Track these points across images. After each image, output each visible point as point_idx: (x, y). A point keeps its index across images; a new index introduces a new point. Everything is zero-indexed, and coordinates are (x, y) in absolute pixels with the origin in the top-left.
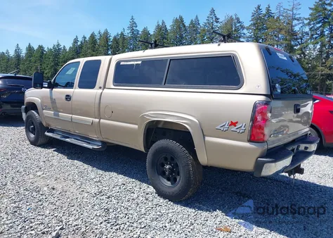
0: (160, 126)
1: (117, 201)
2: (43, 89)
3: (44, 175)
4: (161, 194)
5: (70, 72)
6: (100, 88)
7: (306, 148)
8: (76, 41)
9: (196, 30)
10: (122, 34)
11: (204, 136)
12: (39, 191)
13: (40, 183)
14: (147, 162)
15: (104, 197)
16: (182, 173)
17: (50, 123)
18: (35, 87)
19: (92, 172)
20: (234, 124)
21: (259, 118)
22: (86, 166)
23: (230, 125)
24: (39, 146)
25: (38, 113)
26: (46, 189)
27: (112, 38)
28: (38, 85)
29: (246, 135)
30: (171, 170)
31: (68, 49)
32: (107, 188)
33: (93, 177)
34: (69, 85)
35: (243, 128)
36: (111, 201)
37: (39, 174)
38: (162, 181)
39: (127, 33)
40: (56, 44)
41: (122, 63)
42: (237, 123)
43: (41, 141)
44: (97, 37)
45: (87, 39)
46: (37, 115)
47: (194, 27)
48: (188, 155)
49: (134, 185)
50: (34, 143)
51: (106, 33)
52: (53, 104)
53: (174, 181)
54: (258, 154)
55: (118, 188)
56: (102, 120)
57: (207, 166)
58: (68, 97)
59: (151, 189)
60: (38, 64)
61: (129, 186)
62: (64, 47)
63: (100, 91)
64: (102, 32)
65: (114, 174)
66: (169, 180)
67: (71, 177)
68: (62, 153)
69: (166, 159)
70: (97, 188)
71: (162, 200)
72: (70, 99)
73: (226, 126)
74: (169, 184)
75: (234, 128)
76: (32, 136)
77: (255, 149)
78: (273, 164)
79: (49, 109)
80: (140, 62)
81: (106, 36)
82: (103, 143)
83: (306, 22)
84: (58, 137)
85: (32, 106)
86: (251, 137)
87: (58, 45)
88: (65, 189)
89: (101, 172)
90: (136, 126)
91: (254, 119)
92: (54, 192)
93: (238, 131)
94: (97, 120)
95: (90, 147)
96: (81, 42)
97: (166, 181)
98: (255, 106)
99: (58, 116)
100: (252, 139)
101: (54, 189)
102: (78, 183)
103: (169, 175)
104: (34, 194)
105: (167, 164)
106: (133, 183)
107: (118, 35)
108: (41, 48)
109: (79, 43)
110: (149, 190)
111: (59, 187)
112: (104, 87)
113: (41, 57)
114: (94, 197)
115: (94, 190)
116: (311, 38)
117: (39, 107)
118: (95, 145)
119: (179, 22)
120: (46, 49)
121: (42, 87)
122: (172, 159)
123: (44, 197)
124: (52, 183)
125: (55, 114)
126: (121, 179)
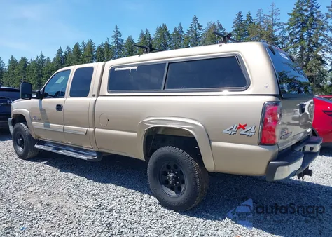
0: (160, 132)
1: (119, 215)
2: (32, 100)
3: (37, 191)
4: (165, 204)
5: (59, 81)
6: (94, 96)
7: (312, 149)
8: (60, 52)
9: (180, 38)
10: (107, 43)
11: (210, 141)
12: (32, 209)
13: (32, 200)
14: (148, 171)
15: (104, 211)
16: (187, 181)
17: (40, 135)
18: (23, 98)
19: (89, 185)
20: (242, 127)
21: (270, 119)
22: (81, 178)
23: (238, 128)
24: (29, 159)
25: (27, 125)
26: (39, 205)
27: (96, 48)
28: (26, 96)
29: (256, 138)
30: (175, 179)
31: (51, 60)
32: (106, 201)
33: (90, 190)
34: (60, 94)
35: (252, 131)
36: (112, 215)
37: (30, 189)
38: (166, 191)
39: (112, 42)
40: (39, 55)
41: (116, 69)
42: (246, 125)
43: (30, 154)
44: (82, 47)
45: (71, 49)
46: (25, 127)
47: (178, 34)
48: (193, 161)
49: (134, 196)
50: (23, 157)
51: (90, 43)
52: (43, 115)
53: (178, 190)
54: (269, 157)
55: (118, 200)
56: (96, 130)
57: (214, 173)
58: (59, 107)
59: (154, 200)
60: (21, 76)
61: (130, 198)
62: (48, 58)
63: (94, 99)
64: (86, 42)
65: (111, 186)
66: (172, 189)
67: (65, 191)
68: (54, 166)
69: (168, 167)
70: (95, 201)
71: (166, 211)
72: (62, 108)
73: (234, 129)
74: (173, 193)
75: (242, 132)
76: (21, 149)
77: (266, 152)
78: (286, 167)
79: (39, 120)
80: (136, 67)
81: (90, 46)
82: (99, 153)
83: (286, 27)
84: (49, 149)
85: (20, 118)
86: (261, 140)
87: (42, 56)
88: (61, 204)
89: (97, 184)
90: (135, 134)
91: (264, 121)
92: (49, 208)
93: (247, 134)
94: (92, 130)
95: (85, 158)
96: (65, 53)
97: (169, 190)
98: (264, 107)
99: (49, 127)
100: (263, 142)
101: (48, 205)
102: (74, 197)
103: (173, 183)
104: (28, 211)
105: (170, 172)
106: (132, 194)
107: (102, 45)
108: (24, 59)
109: (63, 54)
110: (151, 201)
111: (54, 203)
112: (98, 95)
113: (24, 69)
114: (93, 211)
115: (92, 204)
116: (292, 42)
117: (27, 119)
118: (89, 155)
119: (163, 30)
120: (29, 61)
121: (31, 98)
122: (176, 167)
123: (39, 215)
124: (46, 199)
125: (45, 126)
126: (120, 190)
